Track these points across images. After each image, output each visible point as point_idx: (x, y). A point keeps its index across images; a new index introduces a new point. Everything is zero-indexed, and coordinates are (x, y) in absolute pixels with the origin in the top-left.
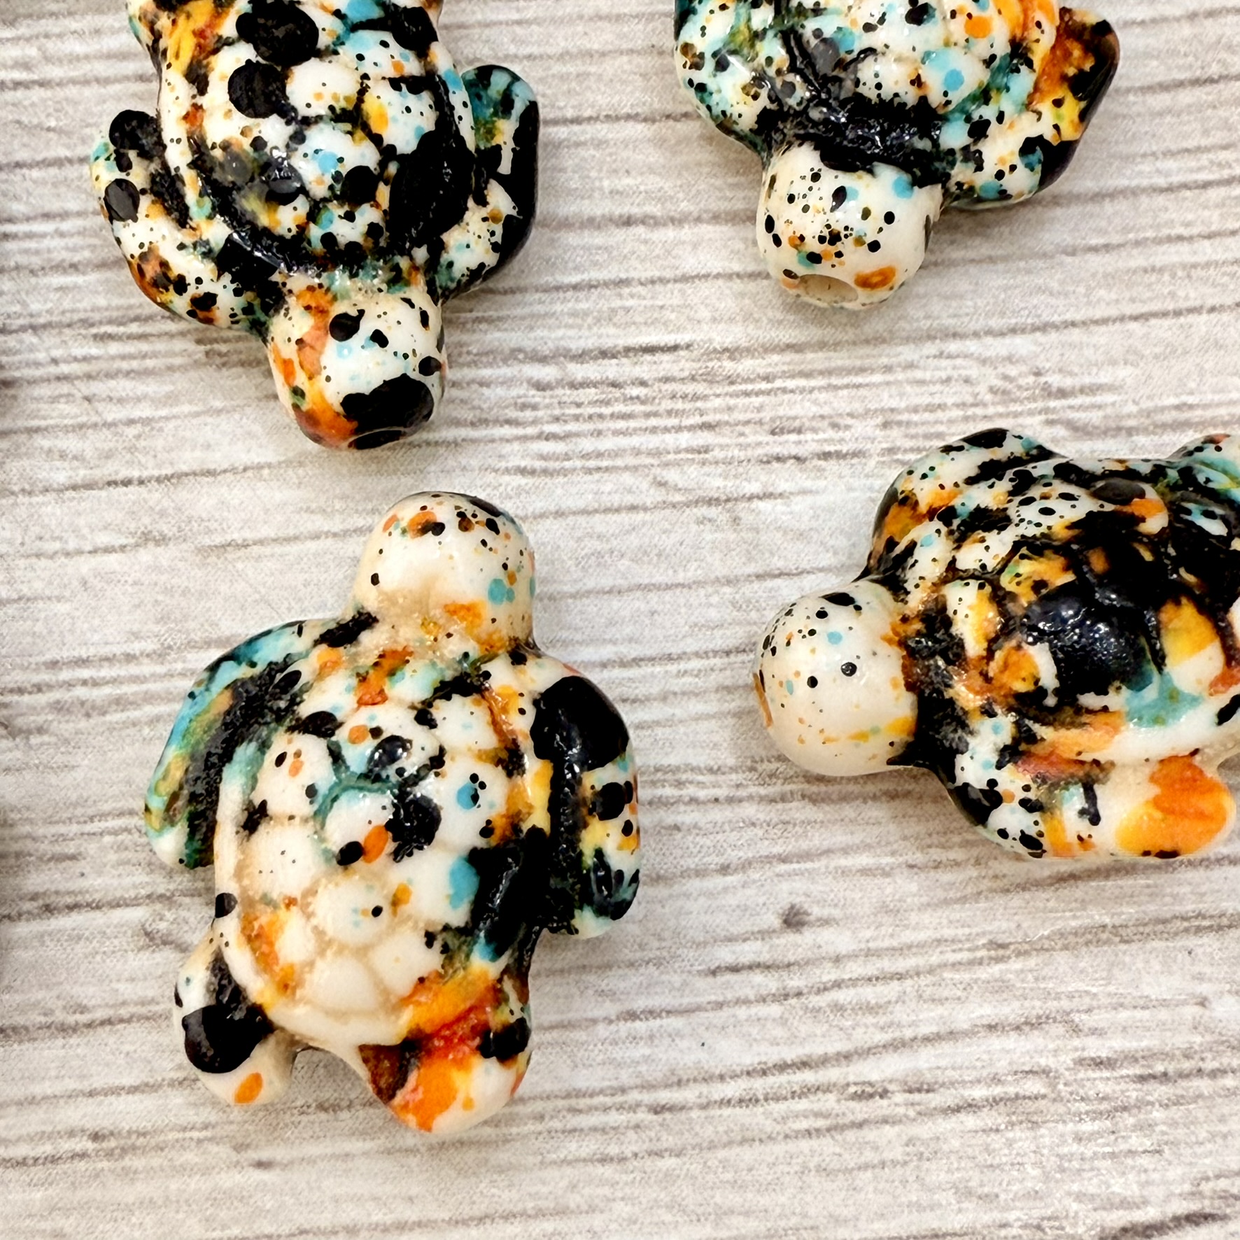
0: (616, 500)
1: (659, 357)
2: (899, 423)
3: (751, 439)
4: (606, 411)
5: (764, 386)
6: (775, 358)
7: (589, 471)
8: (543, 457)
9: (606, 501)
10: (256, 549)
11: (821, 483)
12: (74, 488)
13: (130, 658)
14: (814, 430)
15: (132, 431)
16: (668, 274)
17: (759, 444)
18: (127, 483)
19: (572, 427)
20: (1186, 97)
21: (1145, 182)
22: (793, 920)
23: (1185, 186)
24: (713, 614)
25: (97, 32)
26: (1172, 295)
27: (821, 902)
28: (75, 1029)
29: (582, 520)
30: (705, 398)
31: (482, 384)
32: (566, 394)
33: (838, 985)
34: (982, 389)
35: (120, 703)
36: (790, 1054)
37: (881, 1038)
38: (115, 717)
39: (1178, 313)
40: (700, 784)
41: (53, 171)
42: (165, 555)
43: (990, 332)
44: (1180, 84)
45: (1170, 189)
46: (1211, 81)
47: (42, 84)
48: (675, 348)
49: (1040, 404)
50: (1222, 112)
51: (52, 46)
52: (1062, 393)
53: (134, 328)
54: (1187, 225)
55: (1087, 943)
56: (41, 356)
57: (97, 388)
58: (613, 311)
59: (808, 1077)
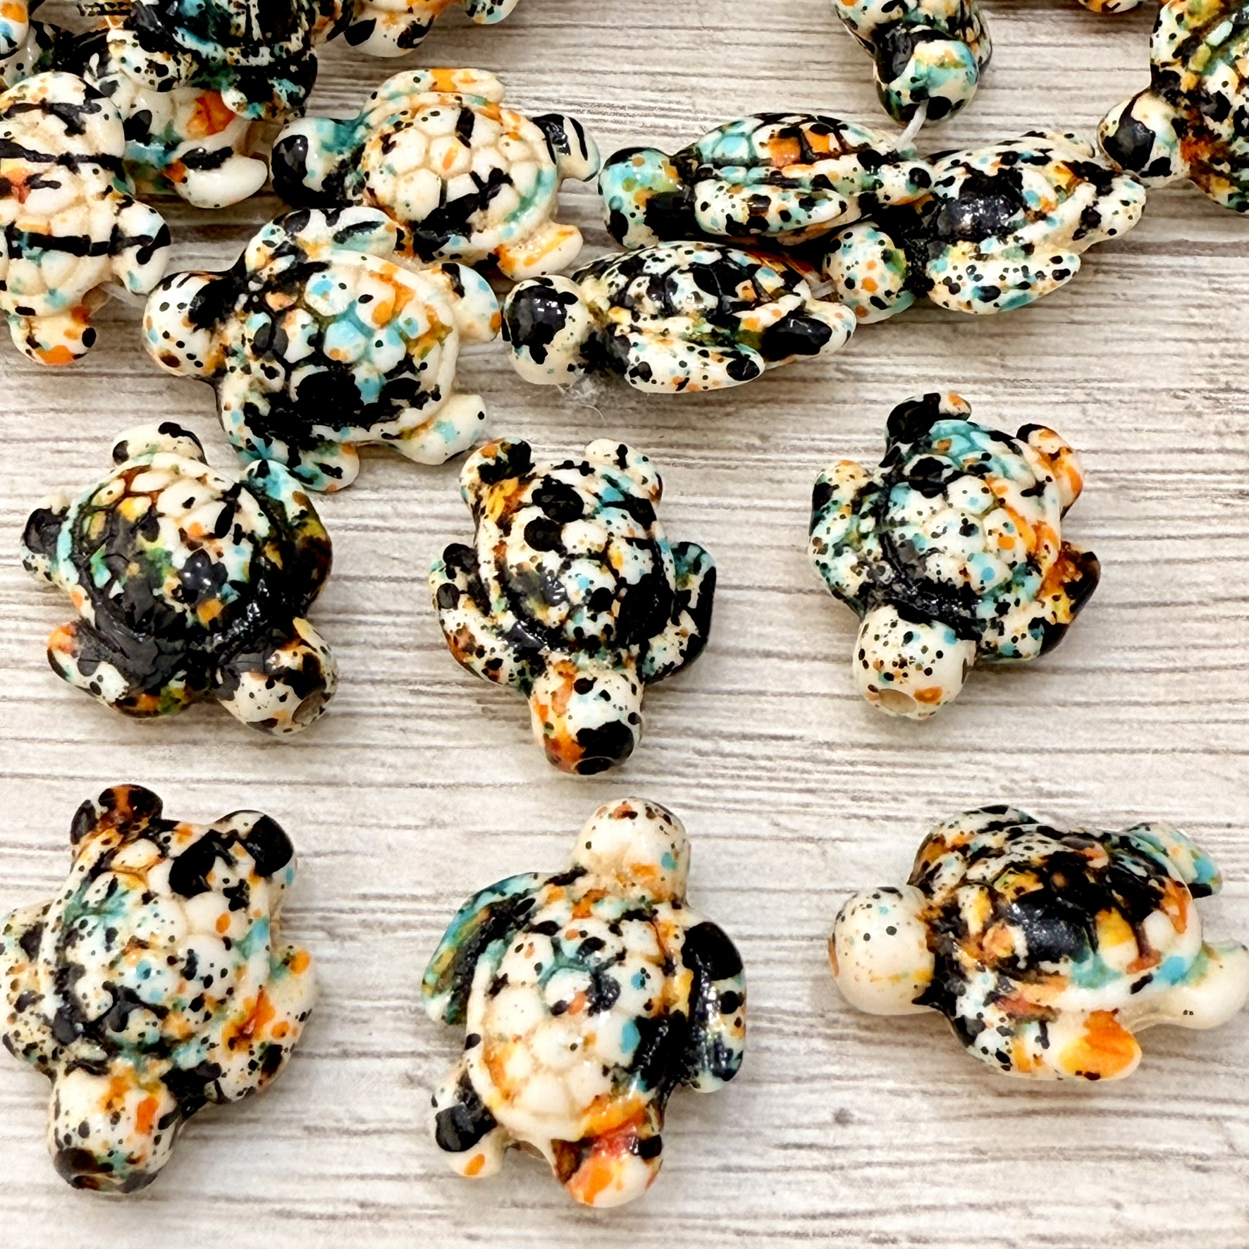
0: (746, 831)
1: (780, 742)
2: (939, 803)
3: (840, 802)
4: (744, 773)
5: (850, 769)
6: (859, 751)
7: (729, 811)
8: (698, 798)
9: (739, 831)
10: (504, 838)
11: (881, 836)
12: (389, 785)
13: (415, 898)
14: (881, 801)
15: (429, 754)
16: (792, 691)
17: (842, 806)
18: (423, 786)
19: (720, 782)
20: (1148, 613)
21: (1115, 665)
22: (842, 1118)
23: (1143, 670)
24: (804, 913)
25: (431, 501)
26: (1130, 739)
27: (859, 1109)
28: (356, 1133)
29: (721, 842)
30: (809, 772)
31: (663, 748)
32: (716, 759)
33: (869, 1164)
34: (996, 787)
35: (406, 926)
36: (834, 1207)
37: (895, 1204)
38: (401, 934)
39: (1133, 752)
40: (787, 1023)
41: (394, 585)
42: (444, 834)
43: (1004, 750)
44: (1144, 605)
45: (1131, 671)
46: (1165, 604)
47: (393, 530)
48: (792, 738)
49: (1035, 800)
50: (1171, 625)
51: (401, 507)
52: (1050, 795)
53: (437, 689)
54: (1142, 695)
55: (1041, 1158)
56: (375, 700)
57: (409, 724)
58: (753, 711)
59: (843, 1224)
